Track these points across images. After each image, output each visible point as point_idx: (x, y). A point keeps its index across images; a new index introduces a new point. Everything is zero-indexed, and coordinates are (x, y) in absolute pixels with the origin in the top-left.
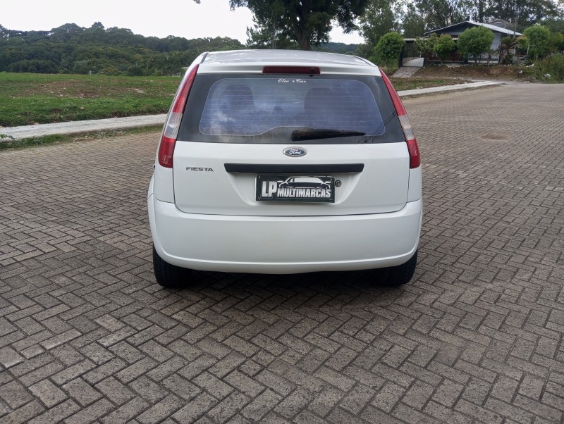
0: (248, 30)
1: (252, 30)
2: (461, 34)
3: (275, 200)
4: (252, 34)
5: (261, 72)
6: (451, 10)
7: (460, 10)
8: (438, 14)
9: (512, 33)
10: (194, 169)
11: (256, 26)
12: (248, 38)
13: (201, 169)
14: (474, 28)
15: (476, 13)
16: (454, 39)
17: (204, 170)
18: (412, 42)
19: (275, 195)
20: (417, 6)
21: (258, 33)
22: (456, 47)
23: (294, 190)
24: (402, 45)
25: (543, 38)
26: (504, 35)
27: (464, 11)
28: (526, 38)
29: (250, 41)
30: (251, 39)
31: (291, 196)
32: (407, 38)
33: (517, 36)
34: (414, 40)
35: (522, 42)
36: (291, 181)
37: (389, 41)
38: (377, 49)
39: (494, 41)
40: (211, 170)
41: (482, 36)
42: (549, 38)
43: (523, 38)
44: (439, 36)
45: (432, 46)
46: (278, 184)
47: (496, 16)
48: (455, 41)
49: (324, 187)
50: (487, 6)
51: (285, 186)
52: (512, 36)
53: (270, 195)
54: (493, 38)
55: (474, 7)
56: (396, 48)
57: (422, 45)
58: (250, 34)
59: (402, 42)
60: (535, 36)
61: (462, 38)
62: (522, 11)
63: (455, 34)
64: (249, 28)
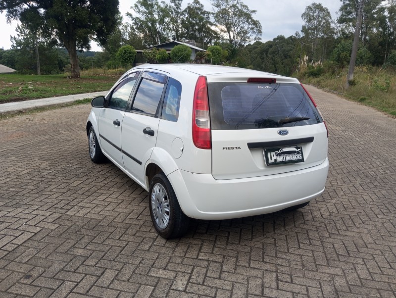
0: (12, 38)
1: (15, 38)
2: (172, 49)
3: (276, 164)
4: (16, 41)
5: (246, 81)
6: (158, 32)
7: (165, 33)
8: (151, 35)
9: (202, 50)
10: (228, 148)
11: (19, 35)
12: (12, 44)
13: (233, 148)
14: (179, 46)
15: (174, 36)
16: (168, 52)
17: (235, 148)
18: (141, 52)
19: (275, 160)
20: (137, 28)
21: (20, 40)
22: (169, 57)
23: (284, 156)
24: (135, 55)
25: (219, 53)
26: (197, 51)
27: (167, 34)
28: (210, 53)
29: (14, 46)
30: (15, 45)
31: (283, 160)
32: (137, 49)
33: (205, 52)
34: (143, 51)
35: (208, 55)
36: (282, 151)
37: (125, 51)
38: (118, 56)
39: (192, 54)
40: (239, 148)
41: (185, 50)
42: (222, 53)
43: (208, 53)
44: (158, 50)
45: (154, 56)
46: (276, 153)
47: (186, 38)
48: (169, 53)
49: (298, 153)
50: (180, 32)
51: (279, 155)
52: (201, 51)
53: (273, 161)
54: (191, 52)
55: (173, 32)
56: (131, 56)
57: (148, 55)
58: (14, 41)
59: (135, 52)
60: (214, 52)
61: (173, 51)
62: (201, 36)
63: (168, 48)
64: (13, 36)
